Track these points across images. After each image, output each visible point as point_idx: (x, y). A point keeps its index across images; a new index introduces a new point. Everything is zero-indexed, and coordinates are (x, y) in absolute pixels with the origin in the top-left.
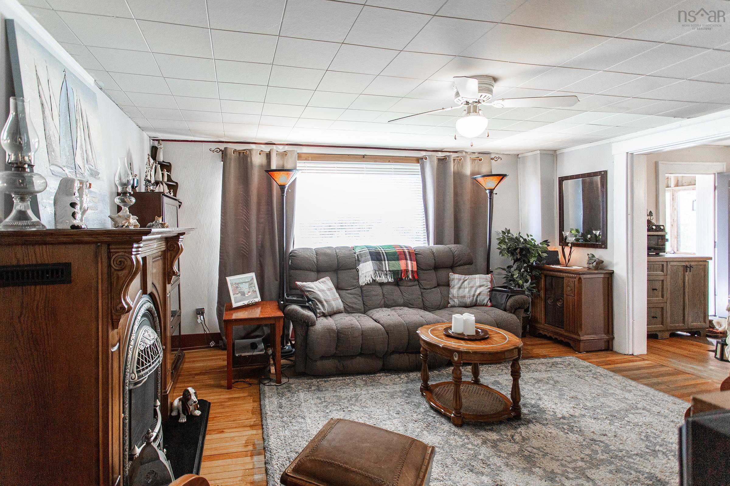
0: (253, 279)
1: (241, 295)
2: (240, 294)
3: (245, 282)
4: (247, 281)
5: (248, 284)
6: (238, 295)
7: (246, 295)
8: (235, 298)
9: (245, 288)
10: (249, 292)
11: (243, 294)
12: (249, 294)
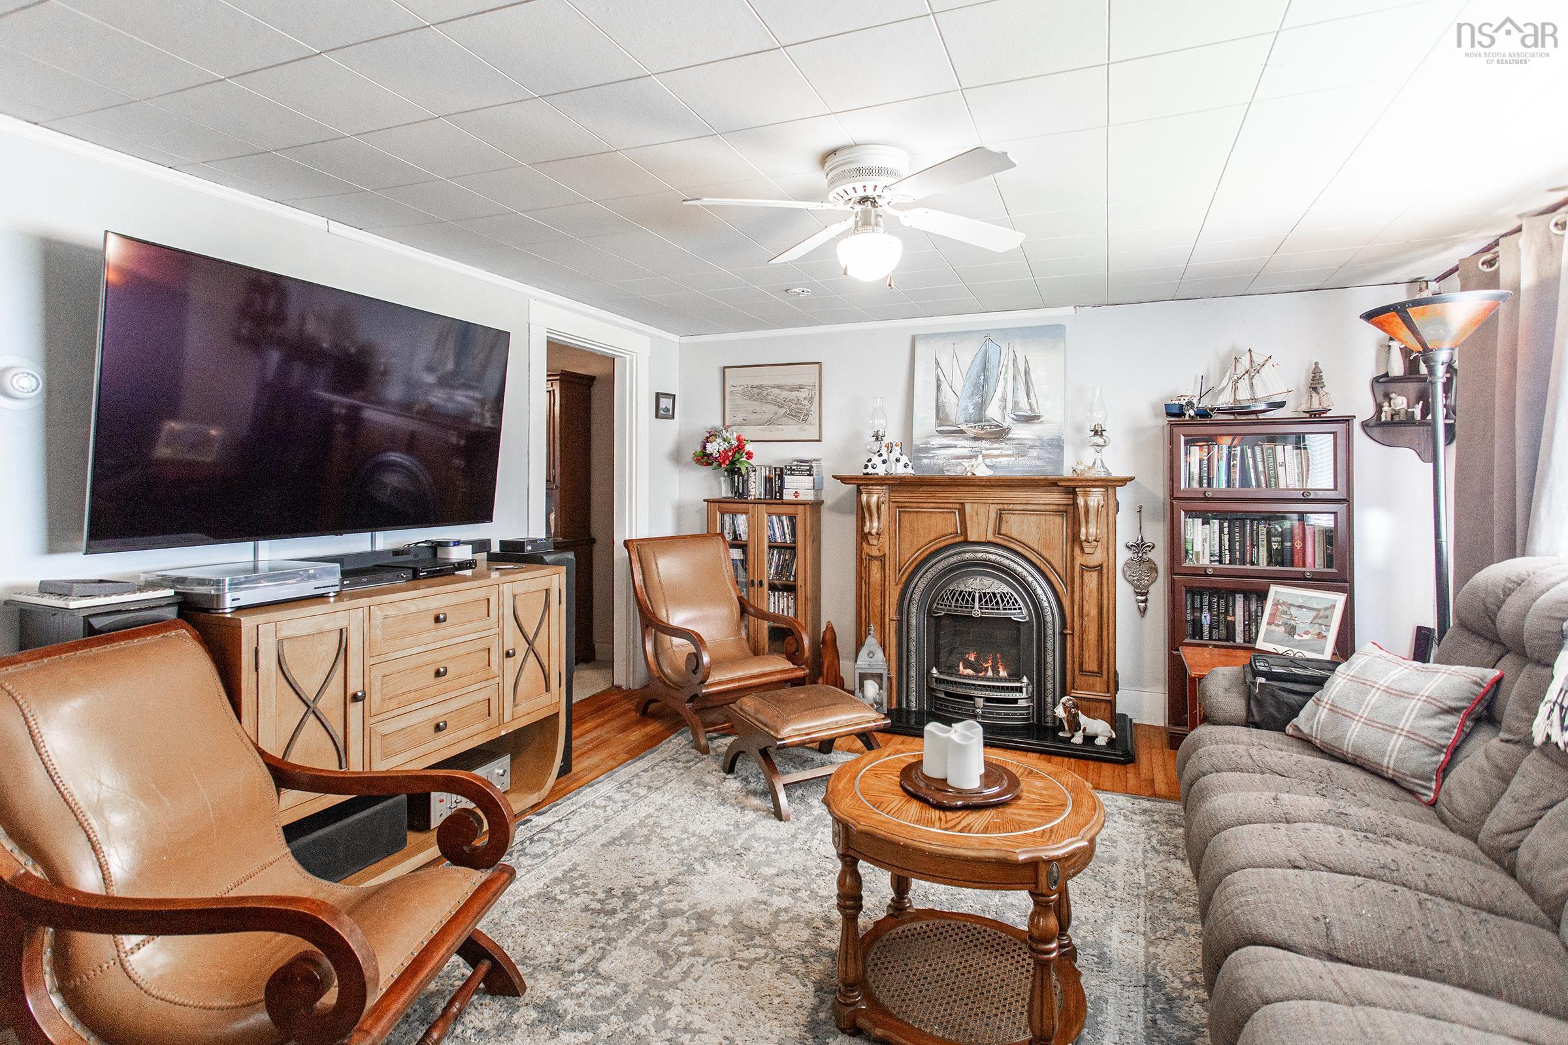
0: (1334, 606)
1: (1285, 632)
2: (1282, 629)
3: (1309, 608)
4: (1316, 606)
5: (1314, 613)
6: (1276, 629)
7: (1296, 637)
8: (1267, 632)
9: (1303, 619)
10: (1307, 633)
11: (1292, 630)
12: (1306, 637)
